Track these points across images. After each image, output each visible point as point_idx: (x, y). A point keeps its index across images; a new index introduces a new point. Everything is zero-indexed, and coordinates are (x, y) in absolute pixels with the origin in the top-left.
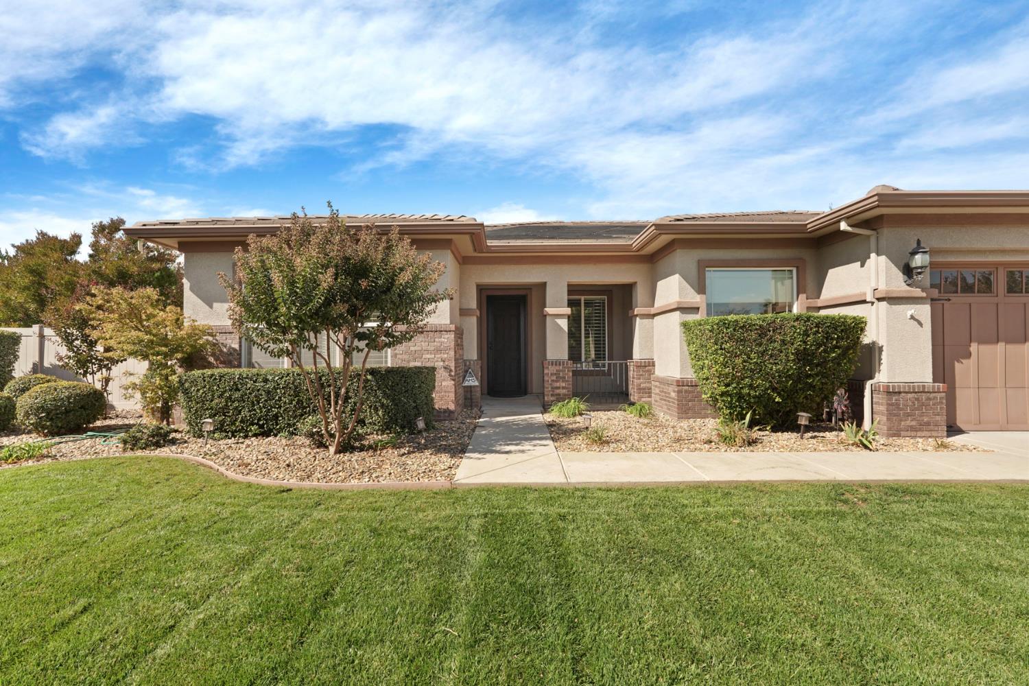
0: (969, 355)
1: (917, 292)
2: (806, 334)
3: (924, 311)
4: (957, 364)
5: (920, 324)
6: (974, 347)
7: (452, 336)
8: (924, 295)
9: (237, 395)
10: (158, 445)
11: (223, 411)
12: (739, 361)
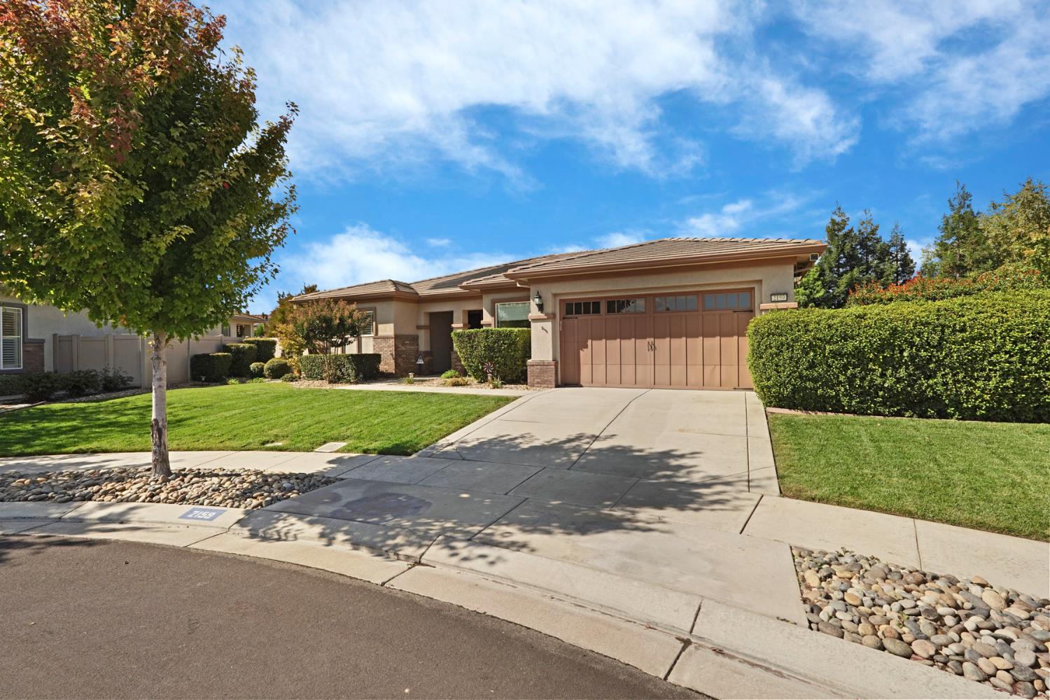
0: (587, 347)
1: (542, 316)
2: (487, 338)
3: (548, 325)
4: (581, 352)
5: (547, 332)
6: (589, 342)
7: (393, 340)
8: (546, 317)
9: (314, 364)
10: (292, 381)
11: (311, 370)
12: (464, 350)
